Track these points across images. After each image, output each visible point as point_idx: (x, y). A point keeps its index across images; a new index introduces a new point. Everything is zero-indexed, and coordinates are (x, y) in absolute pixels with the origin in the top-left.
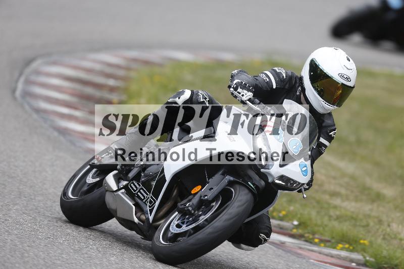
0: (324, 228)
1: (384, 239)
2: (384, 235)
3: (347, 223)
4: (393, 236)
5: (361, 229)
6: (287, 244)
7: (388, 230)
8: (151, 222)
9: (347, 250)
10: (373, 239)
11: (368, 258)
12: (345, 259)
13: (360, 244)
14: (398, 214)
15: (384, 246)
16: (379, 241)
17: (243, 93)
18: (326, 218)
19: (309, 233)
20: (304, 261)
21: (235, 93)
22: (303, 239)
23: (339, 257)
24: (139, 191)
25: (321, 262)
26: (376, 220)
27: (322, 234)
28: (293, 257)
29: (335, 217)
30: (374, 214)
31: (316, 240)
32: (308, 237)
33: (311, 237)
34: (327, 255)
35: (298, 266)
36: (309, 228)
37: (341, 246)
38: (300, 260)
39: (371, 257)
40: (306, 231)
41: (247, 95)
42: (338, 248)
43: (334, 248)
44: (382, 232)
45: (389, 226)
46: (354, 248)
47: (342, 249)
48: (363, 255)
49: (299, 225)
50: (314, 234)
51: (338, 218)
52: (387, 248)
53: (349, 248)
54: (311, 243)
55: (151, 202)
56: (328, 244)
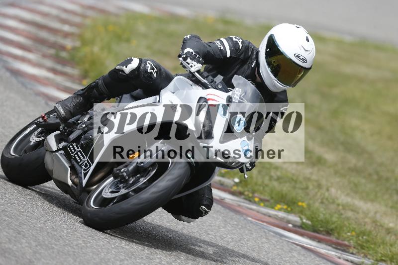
0: (264, 188)
1: (322, 203)
2: (322, 199)
3: (287, 185)
4: (331, 201)
5: (300, 191)
6: (227, 201)
7: (327, 194)
8: (84, 186)
9: (286, 211)
10: (311, 202)
11: (304, 221)
12: (282, 219)
13: (298, 206)
14: (338, 180)
15: (322, 209)
16: (317, 204)
17: (192, 65)
18: (267, 178)
19: (248, 191)
20: (242, 218)
21: (184, 63)
22: (243, 197)
23: (276, 217)
24: (77, 154)
25: (258, 220)
26: (315, 184)
27: (261, 193)
28: (231, 214)
29: (275, 177)
30: (314, 177)
31: (257, 199)
32: (248, 195)
33: (251, 195)
34: (265, 215)
35: (235, 223)
36: (249, 186)
37: (279, 206)
38: (238, 217)
39: (308, 219)
40: (246, 189)
41: (195, 67)
42: (276, 208)
43: (273, 208)
44: (321, 195)
45: (328, 190)
46: (292, 210)
47: (280, 210)
48: (300, 217)
49: (241, 182)
50: (253, 192)
51: (278, 179)
52: (324, 212)
53: (287, 209)
54: (250, 201)
55: (86, 166)
56: (267, 203)
